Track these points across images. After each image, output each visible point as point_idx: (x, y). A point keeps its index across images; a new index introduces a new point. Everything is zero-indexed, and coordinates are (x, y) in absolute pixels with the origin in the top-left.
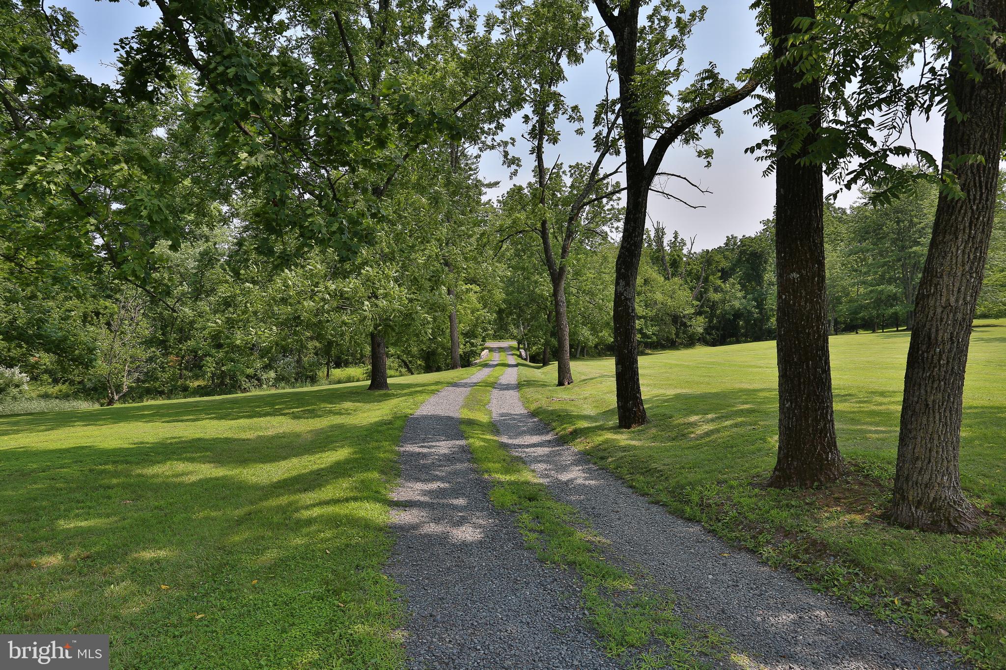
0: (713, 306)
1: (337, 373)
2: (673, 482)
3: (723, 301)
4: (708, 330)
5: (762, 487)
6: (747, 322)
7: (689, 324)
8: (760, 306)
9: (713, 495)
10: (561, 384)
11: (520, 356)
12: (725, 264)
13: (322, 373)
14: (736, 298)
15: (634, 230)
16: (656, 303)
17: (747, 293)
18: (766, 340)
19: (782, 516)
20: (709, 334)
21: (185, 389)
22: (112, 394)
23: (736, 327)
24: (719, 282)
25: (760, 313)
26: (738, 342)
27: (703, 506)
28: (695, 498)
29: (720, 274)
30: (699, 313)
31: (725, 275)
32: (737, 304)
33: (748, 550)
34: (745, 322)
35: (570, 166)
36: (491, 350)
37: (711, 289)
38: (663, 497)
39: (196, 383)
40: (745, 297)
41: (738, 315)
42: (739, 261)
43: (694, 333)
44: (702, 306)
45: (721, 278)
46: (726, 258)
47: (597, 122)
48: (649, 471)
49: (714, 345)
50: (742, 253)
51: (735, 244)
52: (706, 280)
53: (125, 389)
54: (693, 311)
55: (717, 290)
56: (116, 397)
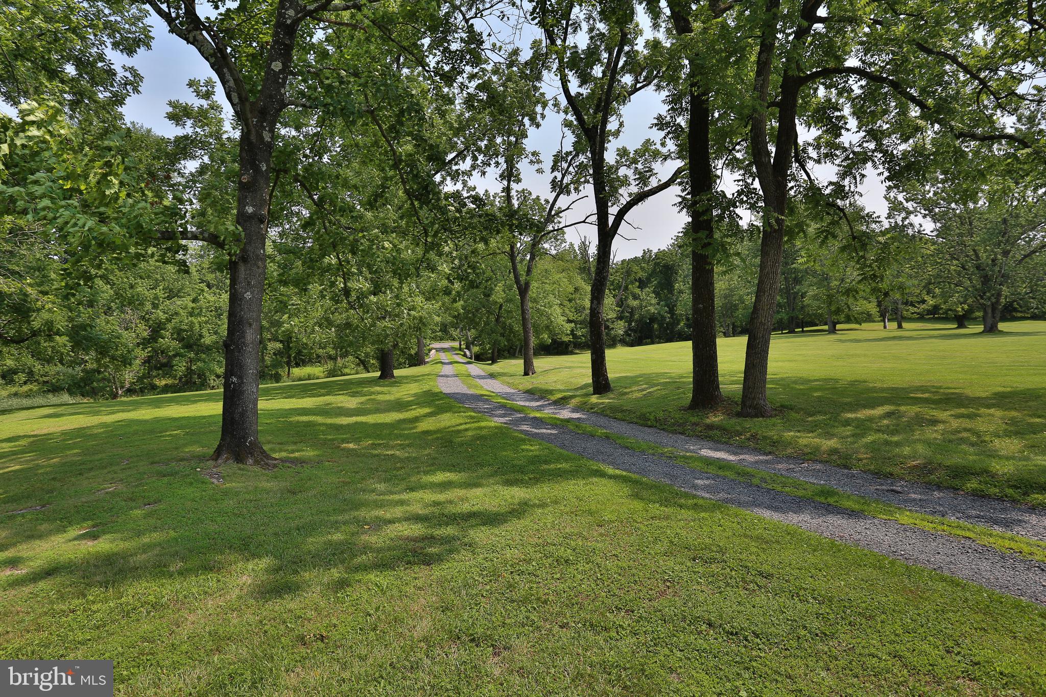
0: (632, 311)
1: (296, 371)
2: (638, 414)
3: (641, 307)
4: (626, 333)
5: (685, 410)
6: (661, 325)
7: (612, 326)
8: (672, 311)
9: (661, 415)
10: (526, 374)
11: (465, 355)
12: (642, 274)
13: (283, 372)
14: (651, 304)
15: (603, 268)
16: (584, 308)
17: (661, 300)
18: (677, 341)
19: (695, 419)
20: (629, 335)
21: (153, 388)
22: (117, 389)
23: (651, 330)
24: (638, 291)
25: (672, 317)
26: (653, 343)
27: (656, 420)
28: (652, 417)
29: (637, 284)
30: (620, 318)
31: (642, 284)
32: (652, 309)
33: (680, 433)
34: (659, 324)
35: (517, 191)
36: (438, 350)
37: (631, 297)
38: (635, 420)
39: (163, 382)
40: (658, 304)
41: (653, 319)
42: (654, 271)
43: (616, 336)
44: (623, 312)
45: (639, 287)
46: (642, 269)
47: (554, 168)
48: (623, 411)
49: (632, 345)
50: (657, 264)
51: (650, 256)
52: (626, 288)
53: (127, 385)
54: (615, 316)
55: (635, 297)
56: (120, 392)
